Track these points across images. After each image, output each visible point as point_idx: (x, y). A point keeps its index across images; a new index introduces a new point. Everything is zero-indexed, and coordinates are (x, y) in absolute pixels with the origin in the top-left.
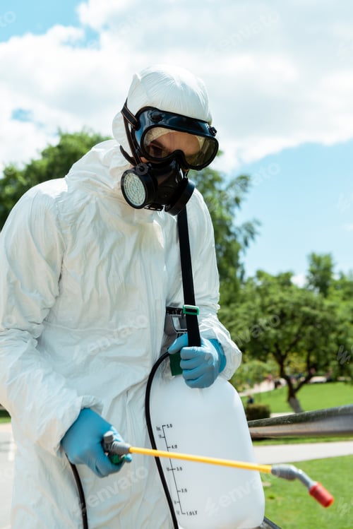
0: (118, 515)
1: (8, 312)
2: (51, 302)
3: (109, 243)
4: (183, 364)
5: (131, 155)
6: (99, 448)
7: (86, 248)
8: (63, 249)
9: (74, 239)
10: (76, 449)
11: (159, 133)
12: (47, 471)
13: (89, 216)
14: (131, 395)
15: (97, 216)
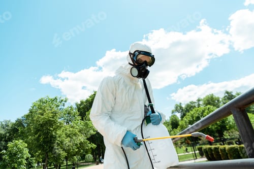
0: (137, 165)
1: (102, 108)
2: (113, 105)
3: (128, 88)
4: (151, 119)
5: (132, 64)
6: (133, 141)
7: (122, 90)
8: (116, 90)
9: (119, 88)
10: (127, 142)
11: (140, 56)
12: (116, 153)
13: (122, 81)
14: (137, 129)
15: (124, 81)
